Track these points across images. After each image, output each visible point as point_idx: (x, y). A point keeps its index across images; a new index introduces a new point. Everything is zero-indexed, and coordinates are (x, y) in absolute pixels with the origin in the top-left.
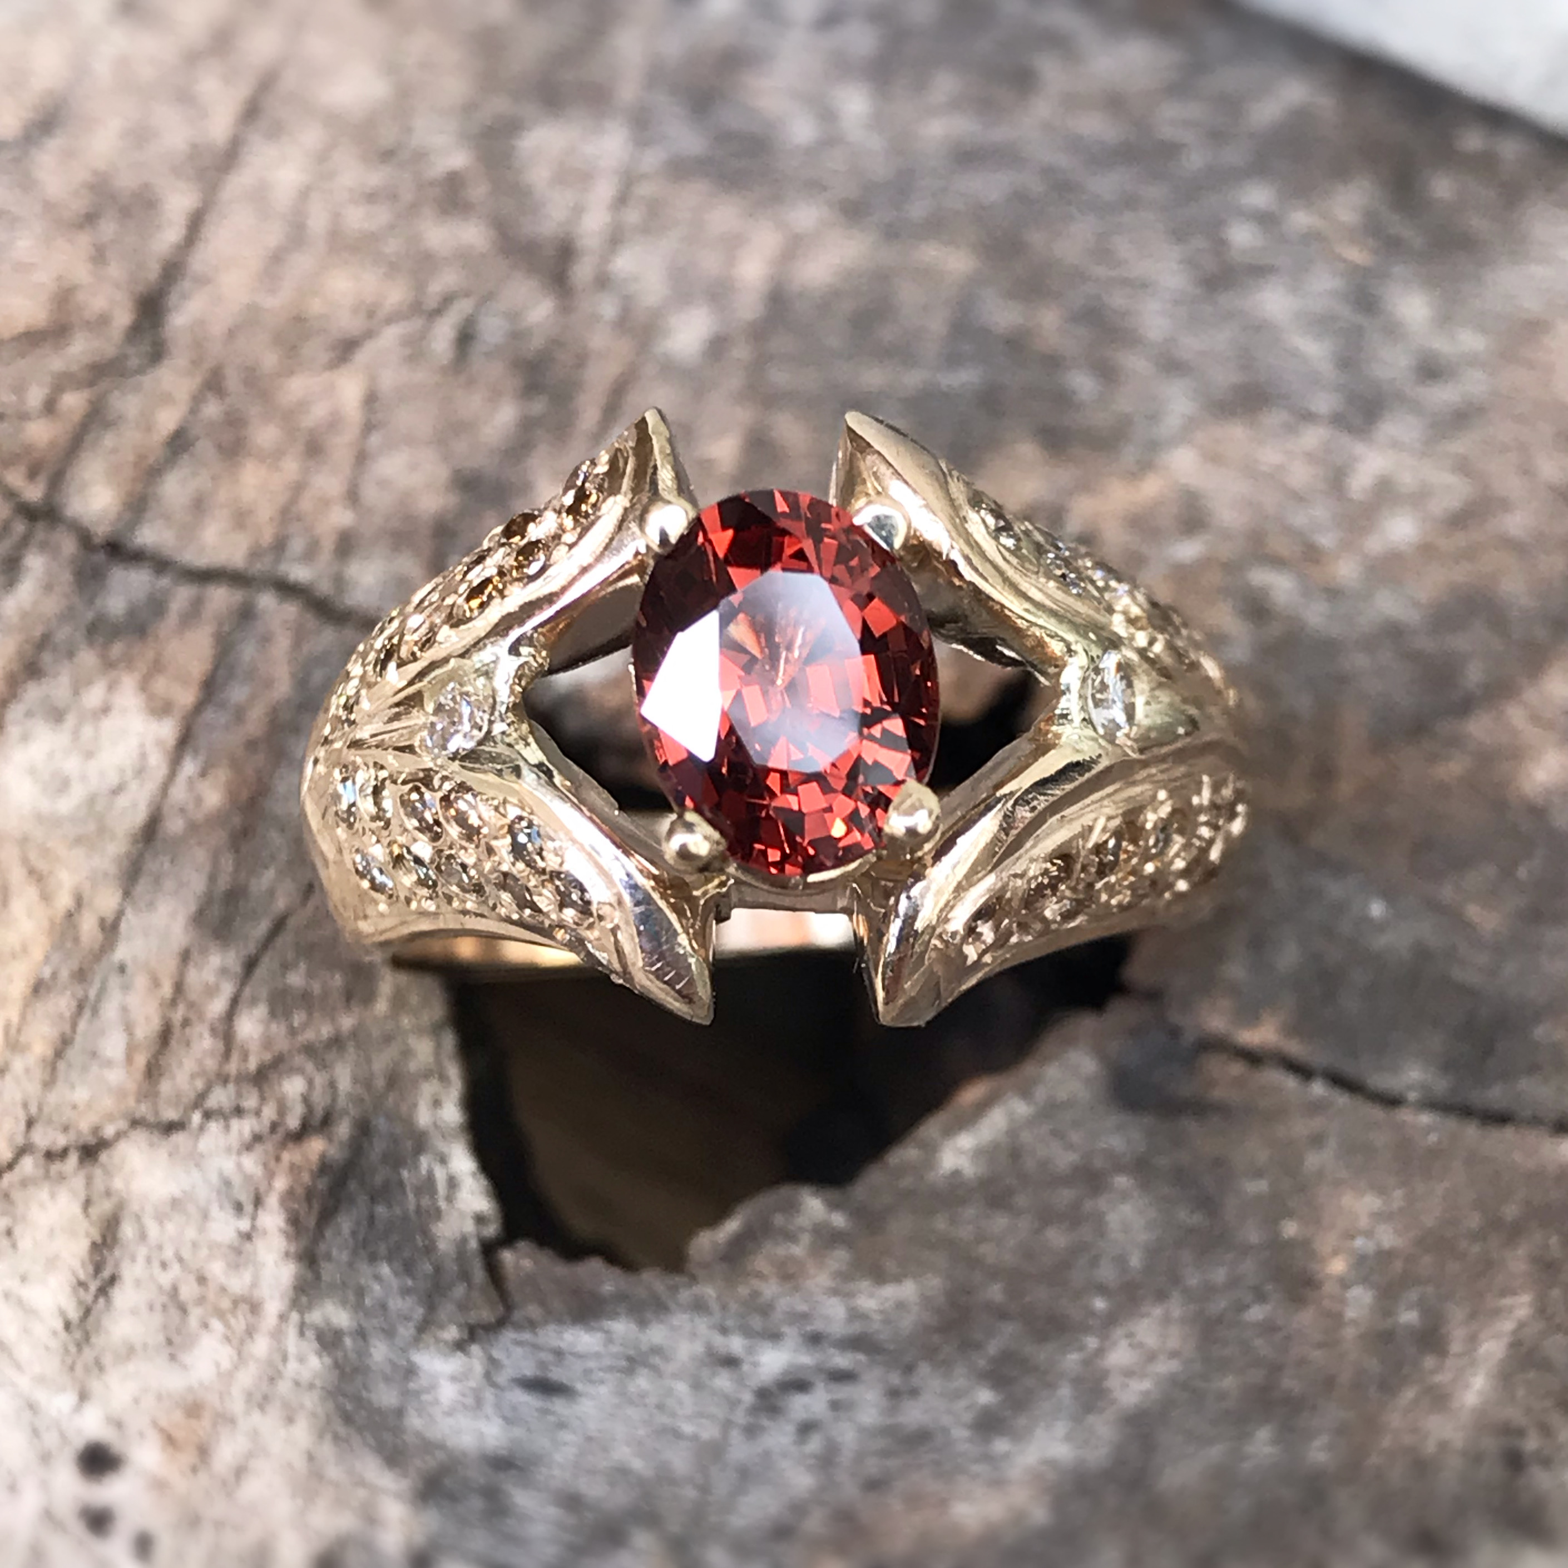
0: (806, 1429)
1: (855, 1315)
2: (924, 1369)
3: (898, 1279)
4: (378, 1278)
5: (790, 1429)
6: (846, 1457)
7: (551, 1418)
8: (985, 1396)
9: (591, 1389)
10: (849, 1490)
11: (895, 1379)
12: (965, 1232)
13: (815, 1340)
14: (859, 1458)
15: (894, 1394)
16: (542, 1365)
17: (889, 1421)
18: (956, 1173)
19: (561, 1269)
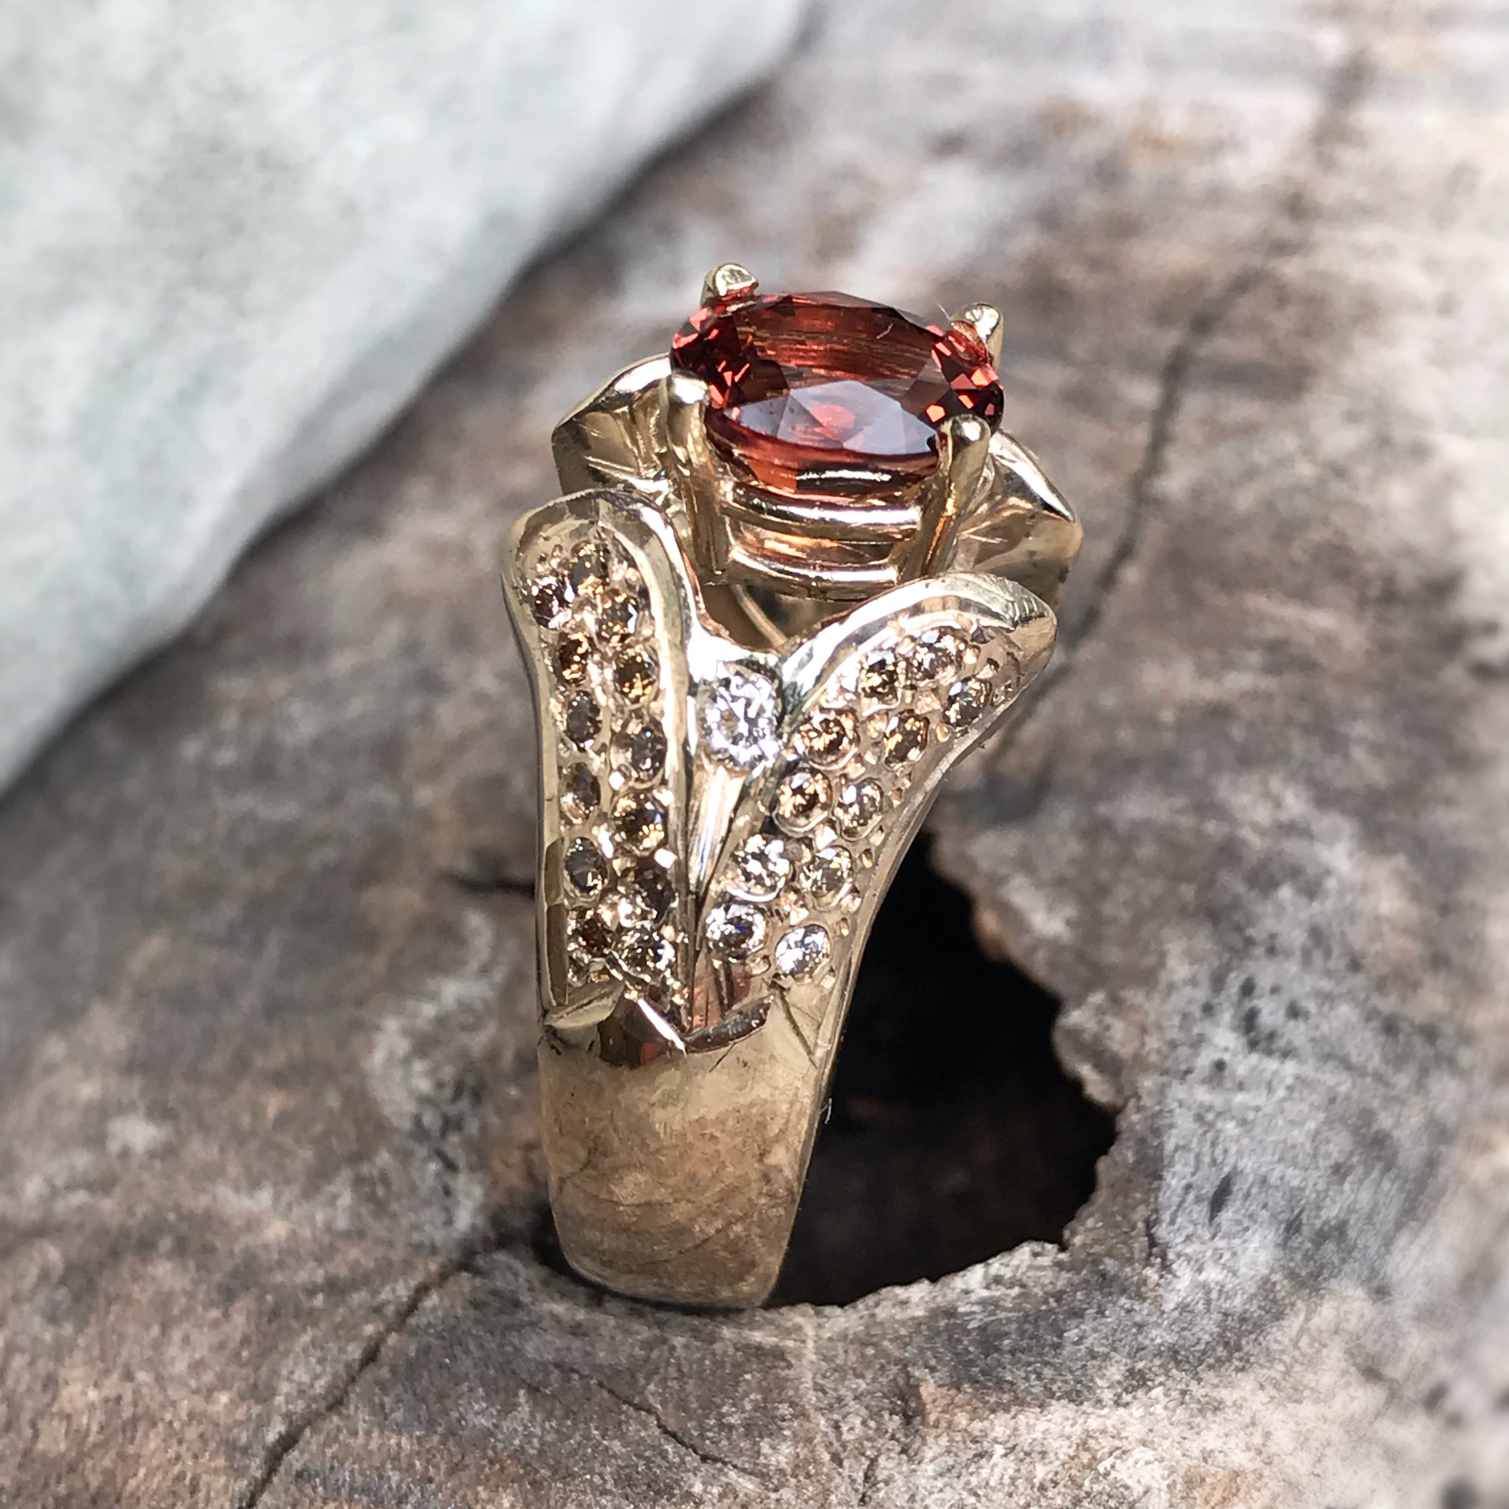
0: (1294, 1012)
1: (1193, 982)
2: (1251, 932)
3: (1162, 956)
4: (1081, 1339)
5: (1292, 1023)
6: (1326, 984)
7: (1254, 1190)
8: (1286, 892)
9: (1231, 1160)
10: (1358, 981)
11: (1259, 951)
12: (1125, 916)
13: (1208, 1009)
14: (1329, 974)
15: (1272, 951)
16: (1198, 1200)
17: (1298, 953)
18: (1068, 923)
19: (1101, 1196)
